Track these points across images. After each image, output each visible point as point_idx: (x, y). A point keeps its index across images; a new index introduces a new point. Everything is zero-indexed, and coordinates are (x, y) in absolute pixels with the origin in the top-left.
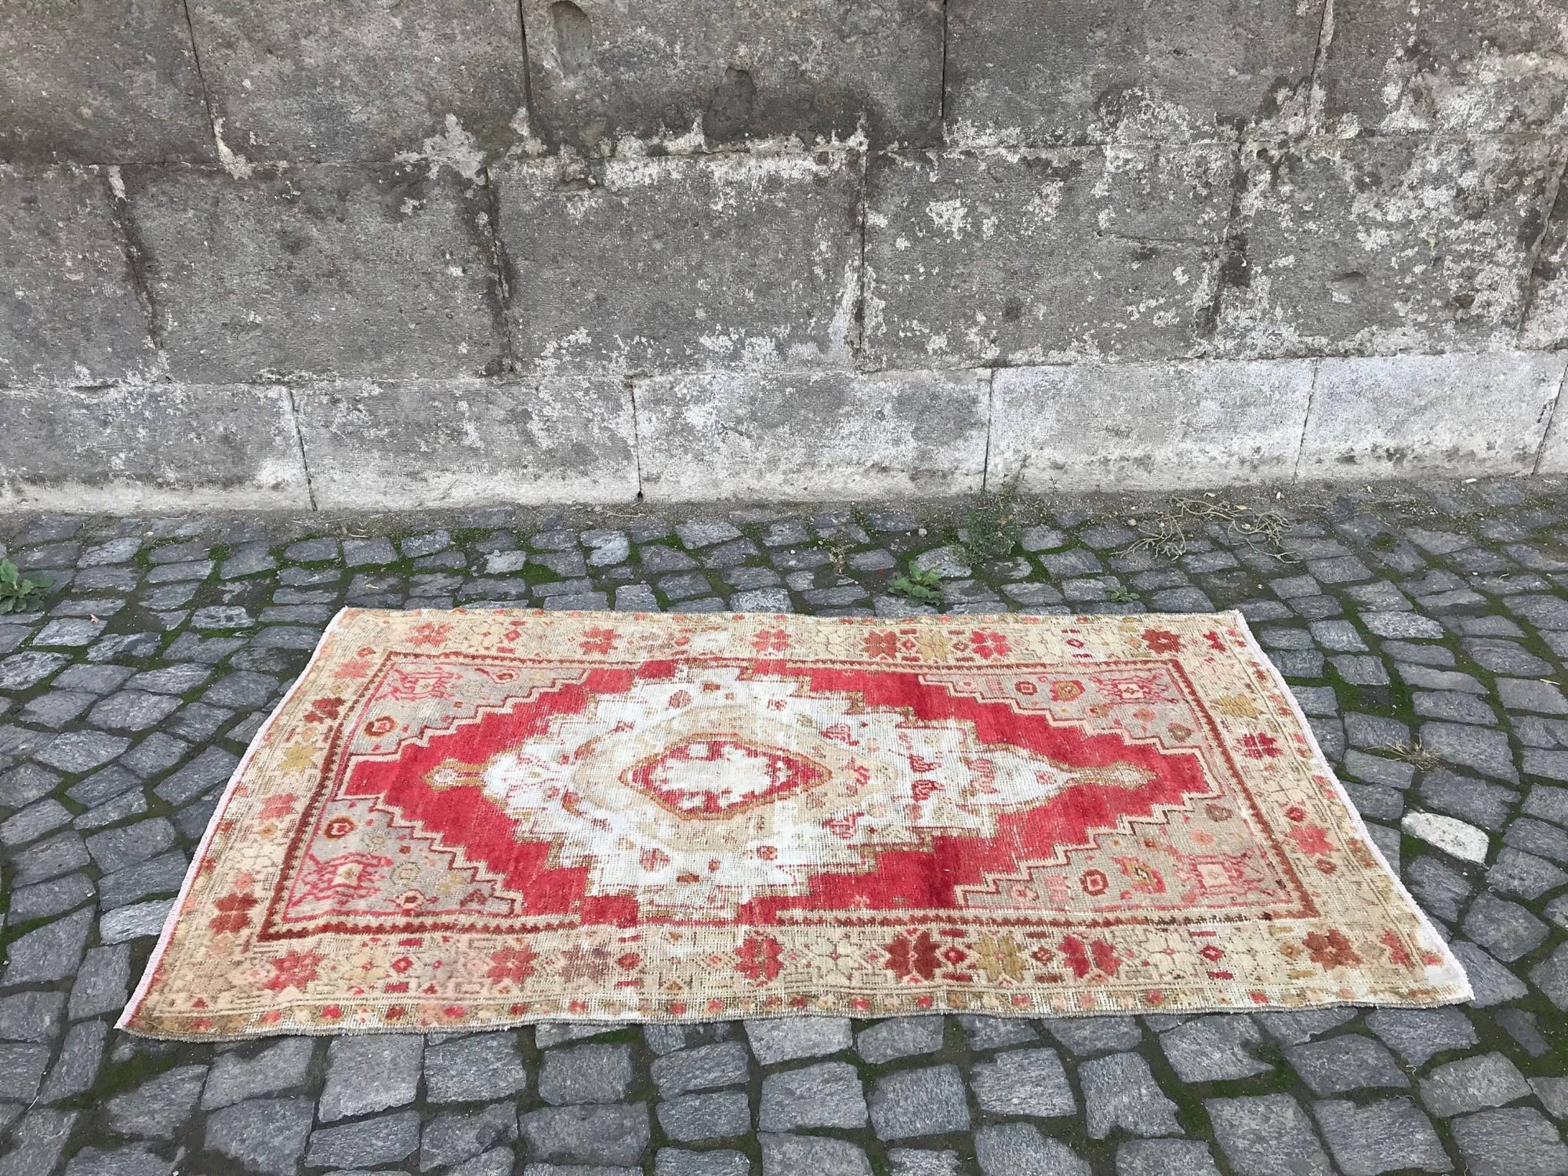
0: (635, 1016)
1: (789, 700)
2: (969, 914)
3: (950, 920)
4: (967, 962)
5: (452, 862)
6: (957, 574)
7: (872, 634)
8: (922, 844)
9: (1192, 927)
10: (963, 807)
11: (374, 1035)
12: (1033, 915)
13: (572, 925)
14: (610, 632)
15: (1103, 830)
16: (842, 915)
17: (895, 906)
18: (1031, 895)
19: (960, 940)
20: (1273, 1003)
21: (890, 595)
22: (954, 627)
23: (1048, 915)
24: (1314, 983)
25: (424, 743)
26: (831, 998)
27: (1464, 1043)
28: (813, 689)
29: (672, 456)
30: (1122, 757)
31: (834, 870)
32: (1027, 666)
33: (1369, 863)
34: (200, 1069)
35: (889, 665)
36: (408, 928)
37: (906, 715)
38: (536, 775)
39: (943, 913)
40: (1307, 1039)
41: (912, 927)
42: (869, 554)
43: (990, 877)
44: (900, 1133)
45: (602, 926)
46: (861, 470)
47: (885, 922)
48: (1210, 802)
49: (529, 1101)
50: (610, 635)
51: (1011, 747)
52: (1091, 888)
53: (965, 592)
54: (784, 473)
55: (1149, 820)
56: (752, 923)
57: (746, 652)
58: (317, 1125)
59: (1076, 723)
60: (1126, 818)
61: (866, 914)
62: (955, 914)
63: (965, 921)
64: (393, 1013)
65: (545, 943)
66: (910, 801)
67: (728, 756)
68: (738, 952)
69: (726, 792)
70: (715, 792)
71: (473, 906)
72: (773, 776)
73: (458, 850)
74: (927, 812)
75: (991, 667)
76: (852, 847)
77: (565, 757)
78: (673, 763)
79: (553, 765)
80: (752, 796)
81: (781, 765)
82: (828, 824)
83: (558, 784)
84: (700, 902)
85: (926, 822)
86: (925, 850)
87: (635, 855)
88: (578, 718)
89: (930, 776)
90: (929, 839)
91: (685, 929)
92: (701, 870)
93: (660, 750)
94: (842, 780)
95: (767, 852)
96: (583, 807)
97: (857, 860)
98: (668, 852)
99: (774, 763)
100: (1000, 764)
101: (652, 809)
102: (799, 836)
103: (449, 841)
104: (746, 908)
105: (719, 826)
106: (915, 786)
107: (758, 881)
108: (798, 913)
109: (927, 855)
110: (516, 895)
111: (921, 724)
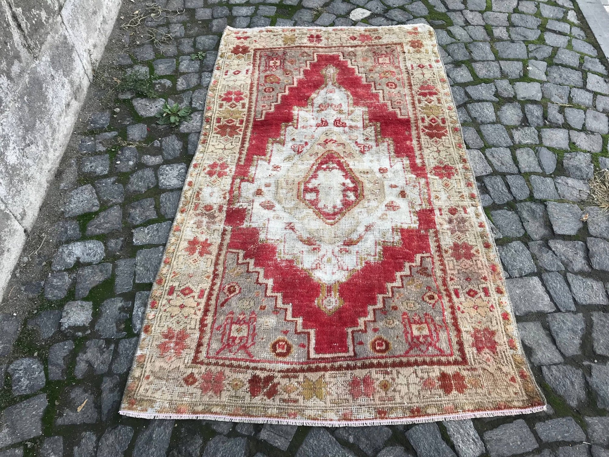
0: (480, 209)
1: (272, 164)
2: (412, 115)
3: (417, 120)
4: (436, 118)
5: (398, 288)
6: (162, 103)
7: (217, 133)
8: (375, 125)
9: (410, 68)
10: (350, 114)
11: (512, 299)
12: (409, 101)
13: (436, 233)
14: (190, 242)
15: (363, 80)
16: (416, 148)
17: (410, 135)
18: (399, 101)
19: (426, 119)
20: (439, 59)
22: (215, 107)
23: (409, 98)
24: (430, 50)
26: (460, 152)
27: (445, 32)
28: (265, 155)
29: (20, 192)
30: (318, 71)
31: (392, 151)
32: (252, 88)
33: (376, 30)
34: (544, 369)
35: (246, 129)
36: (449, 295)
37: (288, 125)
38: (329, 260)
39: (413, 122)
40: (450, 56)
41: (421, 131)
42: (130, 133)
43: (391, 110)
45: (436, 221)
46: (65, 114)
47: (419, 138)
48: (345, 55)
50: (194, 242)
51: (310, 98)
52: (394, 87)
54: (51, 147)
55: (357, 69)
56: (427, 174)
57: (227, 180)
58: (558, 310)
59: (296, 80)
60: (356, 74)
61: (415, 142)
62: (413, 119)
64: (499, 291)
65: (447, 241)
66: (347, 129)
67: (316, 185)
68: (441, 178)
69: (344, 184)
70: (343, 188)
71: (429, 271)
72: (333, 168)
73: (389, 285)
74: (353, 124)
75: (250, 99)
76: (377, 145)
77: (314, 249)
78: (320, 205)
79: (321, 253)
80: (346, 176)
81: (324, 166)
82: (362, 152)
83: (337, 249)
84: (416, 190)
85: (360, 124)
86: (379, 124)
87: (391, 213)
88: (280, 247)
89: (331, 121)
90: (371, 124)
91: (433, 195)
92: (397, 190)
93: (311, 211)
94: (334, 147)
95: (382, 171)
96: (355, 237)
97: (386, 144)
98: (386, 203)
99: (323, 168)
100: (321, 102)
101: (356, 210)
102: (371, 161)
103: (382, 290)
104: (418, 175)
105: (368, 186)
106: (338, 126)
107: (401, 173)
108: (418, 161)
109: (381, 124)
110: (418, 257)
111: (295, 121)
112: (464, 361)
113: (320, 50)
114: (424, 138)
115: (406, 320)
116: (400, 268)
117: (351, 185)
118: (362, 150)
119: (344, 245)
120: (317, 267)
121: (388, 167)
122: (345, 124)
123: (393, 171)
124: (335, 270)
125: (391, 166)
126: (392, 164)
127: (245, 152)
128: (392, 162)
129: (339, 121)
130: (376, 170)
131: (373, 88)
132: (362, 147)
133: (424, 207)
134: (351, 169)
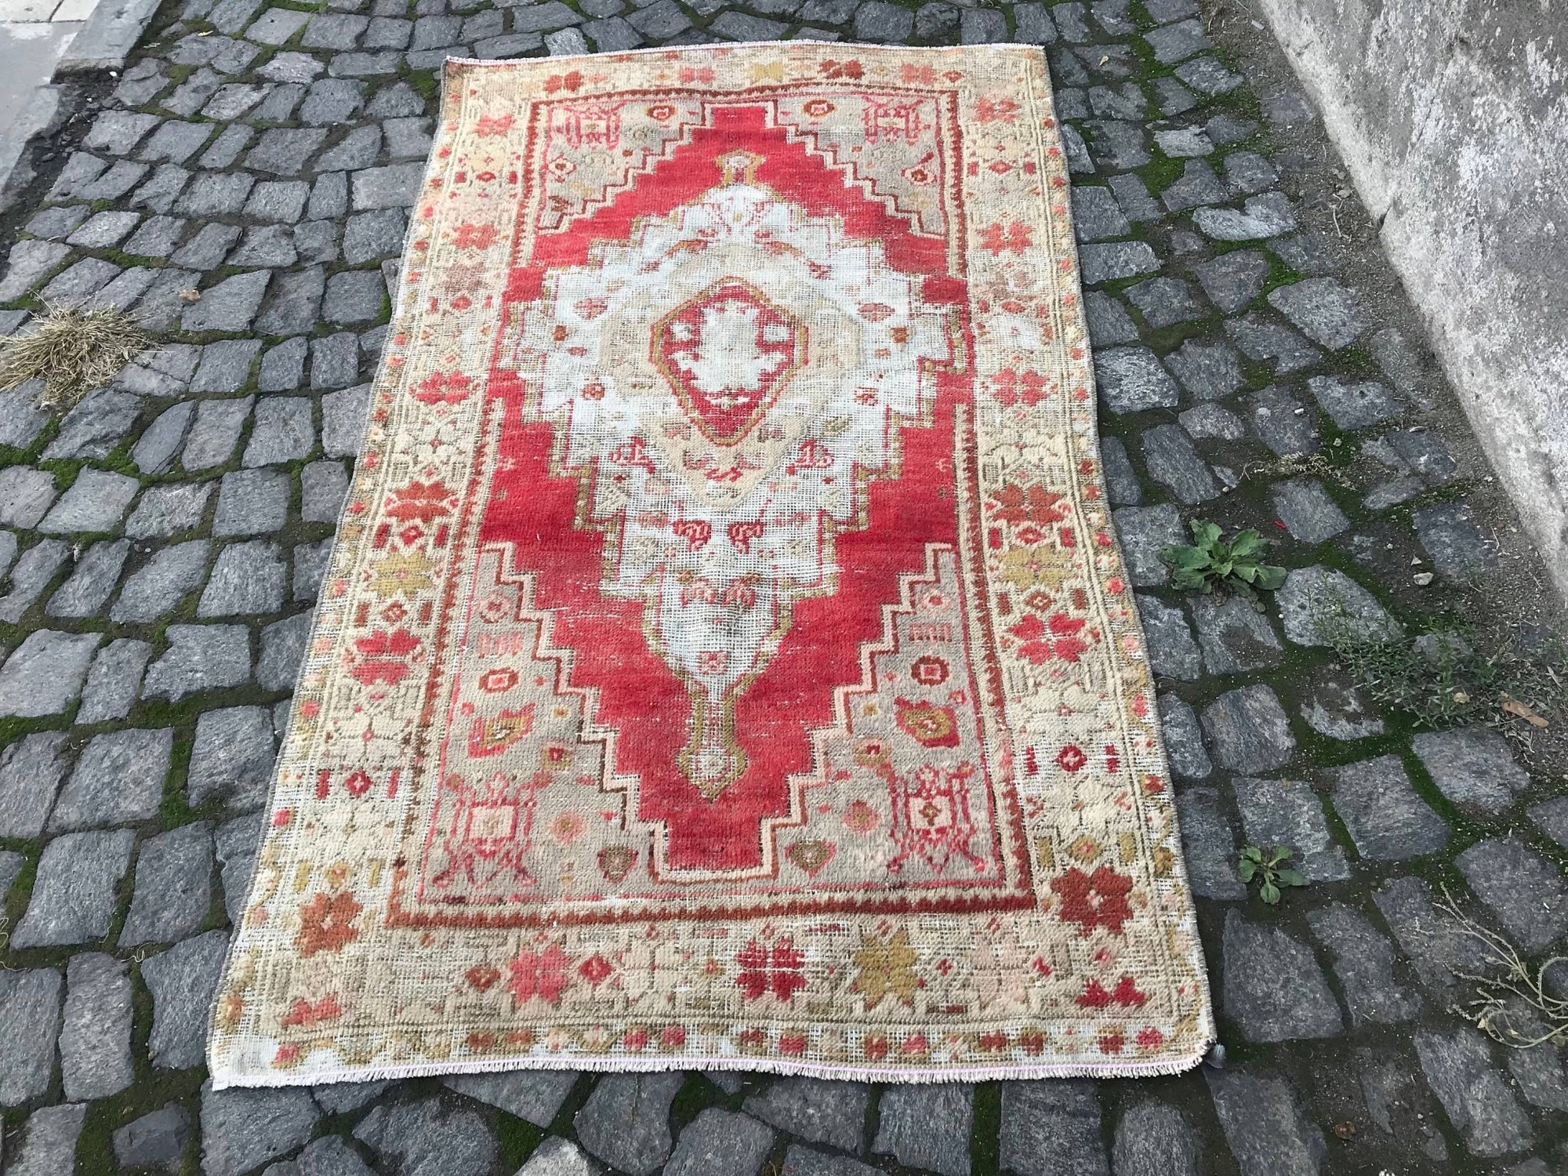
0: (399, 313)
1: (880, 408)
2: (469, 553)
3: (461, 534)
4: (401, 545)
5: (613, 185)
6: (1292, 624)
8: (590, 521)
9: (406, 775)
10: (660, 567)
11: (420, 179)
12: (458, 611)
13: (514, 262)
14: (1027, 243)
15: (592, 706)
16: (491, 448)
17: (495, 489)
18: (491, 615)
19: (431, 541)
20: (272, 833)
21: (1187, 527)
23: (456, 628)
24: (287, 887)
25: (791, 139)
26: (380, 438)
27: (156, 1044)
28: (903, 431)
31: (559, 444)
32: (995, 680)
33: (478, 1042)
34: (417, 111)
35: (974, 510)
36: (528, 173)
37: (850, 521)
38: (738, 218)
39: (474, 530)
40: (220, 857)
41: (461, 502)
42: (1329, 508)
43: (527, 579)
44: (226, 487)
45: (507, 281)
46: (1533, 446)
47: (473, 484)
48: (642, 857)
49: (334, 268)
50: (1021, 245)
51: (783, 632)
52: (491, 678)
53: (1234, 634)
55: (609, 767)
56: (490, 380)
57: (987, 365)
58: (350, 172)
59: (840, 720)
60: (611, 738)
61: (489, 468)
62: (469, 541)
63: (458, 547)
64: (437, 183)
65: (497, 253)
66: (674, 518)
67: (764, 357)
68: (458, 373)
69: (696, 357)
70: (699, 350)
71: (551, 204)
72: (720, 394)
73: (629, 187)
74: (654, 532)
75: (989, 635)
76: (595, 460)
77: (767, 235)
78: (752, 314)
79: (754, 228)
80: (689, 376)
81: (742, 400)
82: (638, 441)
83: (722, 235)
84: (526, 343)
85: (633, 530)
86: (578, 521)
87: (599, 294)
88: (837, 236)
89: (718, 539)
90: (600, 528)
91: (492, 336)
92: (571, 342)
93: (775, 302)
94: (716, 456)
95: (596, 392)
96: (682, 255)
97: (571, 463)
98: (605, 316)
99: (746, 395)
100: (746, 617)
101: (676, 301)
102: (619, 418)
103: (641, 179)
104: (511, 375)
105: (639, 354)
106: (699, 523)
107: (550, 383)
108: (498, 415)
109: (569, 523)
110: (565, 227)
111: (827, 536)
112: (535, 106)
113: (747, 901)
114: (460, 483)
115: (612, 138)
116: (601, 212)
117: (678, 355)
118: (638, 447)
119: (706, 243)
120: (760, 206)
121: (579, 401)
122: (676, 532)
123: (570, 390)
124: (728, 203)
125: (571, 402)
126: (567, 407)
127: (960, 437)
128: (567, 414)
129: (693, 540)
130: (610, 395)
131: (566, 669)
132: (637, 456)
133: (522, 306)
134: (675, 393)
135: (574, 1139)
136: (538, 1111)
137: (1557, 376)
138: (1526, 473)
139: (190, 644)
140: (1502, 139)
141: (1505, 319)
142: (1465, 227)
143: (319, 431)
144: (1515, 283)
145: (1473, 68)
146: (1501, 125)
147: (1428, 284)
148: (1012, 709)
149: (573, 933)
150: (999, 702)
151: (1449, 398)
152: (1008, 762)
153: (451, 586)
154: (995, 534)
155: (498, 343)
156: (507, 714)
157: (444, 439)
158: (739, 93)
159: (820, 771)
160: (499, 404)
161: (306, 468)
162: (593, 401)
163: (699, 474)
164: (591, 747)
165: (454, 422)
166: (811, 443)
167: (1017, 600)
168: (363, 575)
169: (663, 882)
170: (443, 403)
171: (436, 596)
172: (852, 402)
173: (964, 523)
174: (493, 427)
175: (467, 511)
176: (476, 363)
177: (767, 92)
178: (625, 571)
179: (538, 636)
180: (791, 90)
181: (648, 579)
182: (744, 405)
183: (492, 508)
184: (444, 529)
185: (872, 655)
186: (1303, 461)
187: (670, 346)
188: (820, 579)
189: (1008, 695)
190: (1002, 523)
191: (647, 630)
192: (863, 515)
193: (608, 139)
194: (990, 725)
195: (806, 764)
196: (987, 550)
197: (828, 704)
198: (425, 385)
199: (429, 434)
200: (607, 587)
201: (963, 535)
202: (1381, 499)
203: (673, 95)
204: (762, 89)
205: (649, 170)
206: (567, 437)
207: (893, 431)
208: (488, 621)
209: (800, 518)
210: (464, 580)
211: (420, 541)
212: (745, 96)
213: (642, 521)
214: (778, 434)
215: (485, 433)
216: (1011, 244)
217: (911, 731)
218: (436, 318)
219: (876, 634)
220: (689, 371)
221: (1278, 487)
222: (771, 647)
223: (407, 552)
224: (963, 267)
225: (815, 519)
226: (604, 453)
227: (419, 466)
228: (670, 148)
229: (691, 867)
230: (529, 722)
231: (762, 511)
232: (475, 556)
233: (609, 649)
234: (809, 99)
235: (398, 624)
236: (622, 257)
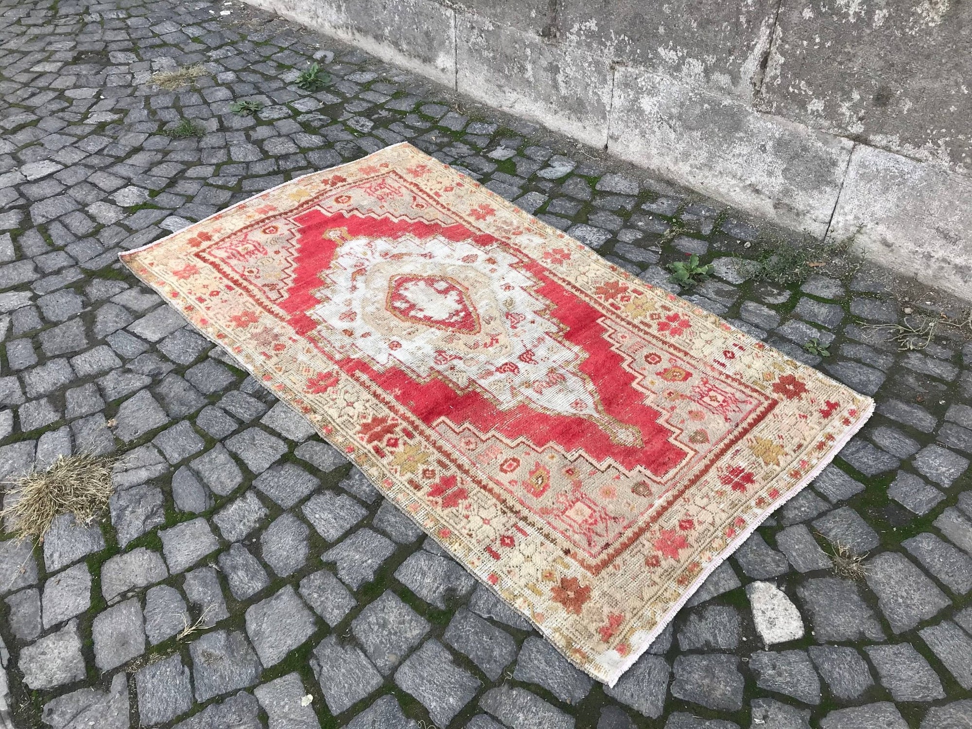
0: (250, 368)
1: (517, 289)
2: (428, 431)
3: (416, 428)
4: (393, 449)
5: (287, 268)
6: (730, 279)
7: (617, 283)
8: (462, 389)
9: (521, 524)
10: (513, 388)
11: (176, 312)
12: (456, 455)
13: (282, 319)
14: (493, 210)
15: (559, 447)
16: (379, 391)
17: (404, 403)
18: (472, 446)
19: (406, 438)
20: (497, 588)
21: (666, 269)
22: (668, 304)
23: (464, 461)
24: (533, 598)
25: (347, 215)
26: (319, 418)
27: (564, 697)
28: (537, 291)
29: (628, 127)
30: (643, 425)
31: (408, 372)
32: (676, 348)
33: (683, 581)
34: (126, 286)
35: (596, 302)
36: (236, 282)
37: (561, 330)
38: (365, 254)
39: (418, 422)
40: (486, 616)
41: (397, 417)
42: (696, 241)
43: (466, 425)
44: (261, 487)
45: (290, 327)
46: (741, 185)
47: (391, 408)
48: (648, 481)
49: (180, 371)
50: (491, 212)
51: (588, 380)
52: (505, 467)
53: (718, 292)
54: (691, 166)
55: (594, 462)
56: (341, 367)
57: (535, 255)
58: (124, 329)
59: (647, 393)
60: (581, 453)
61: (390, 398)
62: (423, 426)
63: (421, 433)
64: (190, 308)
65: (268, 320)
66: (493, 369)
67: (448, 296)
68: (320, 374)
69: (421, 310)
70: (417, 307)
71: (266, 289)
72: (451, 316)
73: (295, 265)
74: (491, 379)
75: (654, 336)
76: (432, 368)
77: (387, 254)
78: (422, 284)
79: (377, 255)
80: (428, 319)
81: (462, 314)
82: (440, 352)
83: (367, 263)
84: (337, 345)
85: (483, 382)
86: (459, 392)
87: (345, 309)
88: (417, 241)
89: (521, 365)
90: (470, 390)
91: (315, 351)
92: (358, 333)
93: (425, 275)
94: (479, 339)
95: (395, 345)
96: (360, 278)
97: (424, 375)
98: (358, 317)
99: (461, 311)
100: (568, 384)
101: (382, 297)
102: (419, 349)
103: (297, 260)
104: (349, 360)
105: (395, 322)
106: (506, 364)
107: (371, 353)
108: (364, 377)
109: (456, 395)
110: (286, 295)
111: (560, 339)
112: (197, 255)
114: (385, 412)
115: (262, 250)
116: (296, 281)
117: (412, 313)
118: (443, 354)
119: (364, 269)
120: (369, 245)
122: (501, 373)
123: (384, 351)
124: (352, 250)
125: (391, 355)
126: (391, 357)
127: (560, 282)
128: (395, 360)
129: (512, 371)
130: (404, 342)
131: (530, 443)
132: (447, 357)
133: (314, 332)
134: (431, 327)
135: (755, 580)
136: (731, 583)
137: (740, 154)
138: (743, 196)
139: (345, 554)
140: (662, 88)
141: (701, 148)
142: (659, 128)
143: (279, 436)
144: (699, 134)
145: (630, 69)
146: (659, 83)
147: (649, 157)
148: (692, 353)
149: (661, 521)
150: (686, 354)
151: (689, 191)
152: (713, 369)
153: (439, 449)
154: (612, 305)
155: (324, 352)
156: (532, 473)
157: (352, 400)
158: (297, 209)
159: (664, 412)
160: (358, 373)
161: (296, 453)
162: (399, 349)
163: (481, 348)
164: (579, 461)
165: (347, 392)
166: (507, 315)
167: (648, 320)
168: (393, 471)
169: (666, 483)
170: (329, 388)
171: (437, 455)
172: (505, 293)
173: (599, 309)
174: (368, 383)
175: (405, 418)
176: (324, 366)
177: (310, 203)
178: (501, 398)
179: (501, 441)
180: (321, 198)
181: (514, 395)
182: (466, 316)
183: (414, 411)
184: (404, 430)
185: (629, 366)
186: (672, 231)
187: (404, 313)
188: (576, 354)
189: (687, 350)
190: (611, 300)
191: (541, 411)
192: (561, 325)
193: (259, 251)
194: (693, 362)
195: (657, 414)
196: (618, 312)
197: (636, 392)
198: (309, 387)
199: (341, 403)
200: (504, 407)
201: (604, 312)
202: (706, 230)
203: (267, 221)
204: (307, 202)
205: (296, 255)
206: (408, 368)
207: (533, 293)
208: (473, 450)
209: (541, 340)
210: (441, 443)
211: (400, 442)
212: (300, 209)
213: (482, 377)
214: (491, 318)
215: (368, 387)
216: (488, 213)
217: (674, 380)
218: (275, 360)
219: (623, 359)
220: (425, 317)
221: (672, 244)
222: (591, 386)
223: (401, 448)
224: (480, 230)
225: (547, 337)
226: (433, 364)
227: (355, 418)
228: (294, 242)
229: (667, 472)
230: (545, 469)
231: (524, 346)
232: (433, 431)
233: (536, 426)
234: (334, 198)
235: (437, 476)
236: (333, 291)
